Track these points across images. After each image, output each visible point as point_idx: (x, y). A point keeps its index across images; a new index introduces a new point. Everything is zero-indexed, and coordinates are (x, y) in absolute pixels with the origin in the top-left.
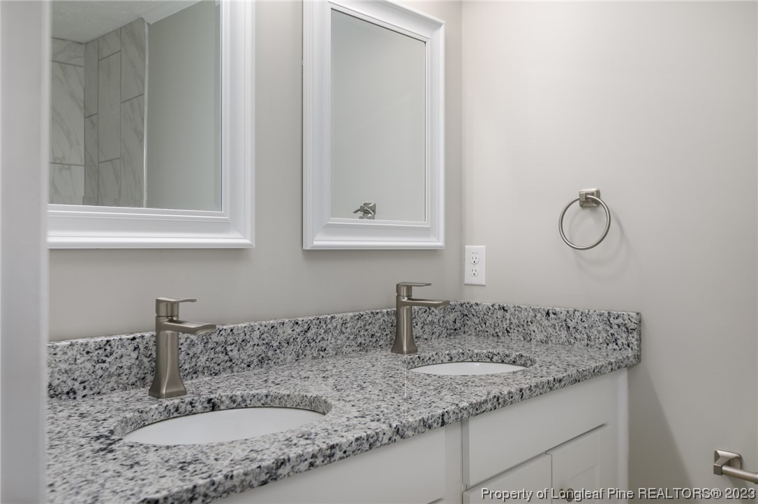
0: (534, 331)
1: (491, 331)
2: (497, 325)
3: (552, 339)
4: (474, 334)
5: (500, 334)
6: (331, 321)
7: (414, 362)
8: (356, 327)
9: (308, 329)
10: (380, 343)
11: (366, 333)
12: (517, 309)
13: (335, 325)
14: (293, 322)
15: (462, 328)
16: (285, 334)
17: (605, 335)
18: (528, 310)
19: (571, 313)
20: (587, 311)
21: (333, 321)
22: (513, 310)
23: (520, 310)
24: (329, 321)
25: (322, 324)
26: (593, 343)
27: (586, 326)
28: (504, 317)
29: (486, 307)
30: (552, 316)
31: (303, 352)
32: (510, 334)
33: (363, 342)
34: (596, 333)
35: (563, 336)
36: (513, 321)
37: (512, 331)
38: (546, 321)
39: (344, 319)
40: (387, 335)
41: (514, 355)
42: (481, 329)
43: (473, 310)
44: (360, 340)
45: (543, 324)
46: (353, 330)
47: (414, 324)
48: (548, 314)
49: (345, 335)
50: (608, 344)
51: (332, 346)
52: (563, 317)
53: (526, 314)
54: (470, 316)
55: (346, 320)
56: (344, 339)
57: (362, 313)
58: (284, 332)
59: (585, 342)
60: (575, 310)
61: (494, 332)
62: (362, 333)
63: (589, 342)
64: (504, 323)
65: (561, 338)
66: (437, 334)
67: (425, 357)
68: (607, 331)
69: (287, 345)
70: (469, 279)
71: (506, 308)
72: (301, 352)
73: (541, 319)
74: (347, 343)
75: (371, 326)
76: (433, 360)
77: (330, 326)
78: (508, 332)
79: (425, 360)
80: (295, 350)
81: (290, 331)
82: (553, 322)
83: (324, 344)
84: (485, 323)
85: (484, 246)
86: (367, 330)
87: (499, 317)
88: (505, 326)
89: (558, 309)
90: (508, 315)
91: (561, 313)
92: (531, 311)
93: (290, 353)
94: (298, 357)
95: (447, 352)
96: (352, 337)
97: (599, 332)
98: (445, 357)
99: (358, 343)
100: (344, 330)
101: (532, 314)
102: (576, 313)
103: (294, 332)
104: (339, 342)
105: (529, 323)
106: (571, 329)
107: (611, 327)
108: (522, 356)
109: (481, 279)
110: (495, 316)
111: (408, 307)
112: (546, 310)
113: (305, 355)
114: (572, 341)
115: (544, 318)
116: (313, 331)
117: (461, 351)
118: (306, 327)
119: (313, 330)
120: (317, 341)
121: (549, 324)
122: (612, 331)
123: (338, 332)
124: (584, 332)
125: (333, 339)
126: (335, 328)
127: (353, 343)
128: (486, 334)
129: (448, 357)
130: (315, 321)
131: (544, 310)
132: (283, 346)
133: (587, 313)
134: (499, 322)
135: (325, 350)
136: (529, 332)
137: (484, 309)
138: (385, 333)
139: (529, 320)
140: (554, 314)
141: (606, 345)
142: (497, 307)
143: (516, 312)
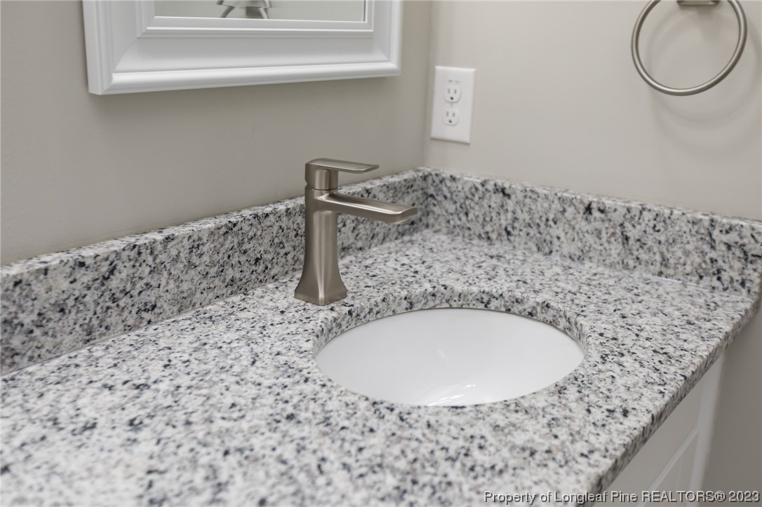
0: (558, 238)
1: (477, 229)
2: (488, 219)
3: (591, 254)
4: (445, 230)
5: (494, 236)
6: (165, 247)
7: (339, 325)
8: (223, 250)
9: (112, 272)
10: (272, 273)
11: (243, 258)
12: (529, 194)
13: (174, 252)
14: (72, 263)
15: (424, 219)
16: (53, 294)
17: (698, 260)
18: (551, 198)
19: (635, 212)
20: (667, 212)
21: (170, 245)
22: (520, 196)
23: (534, 196)
24: (160, 247)
25: (143, 257)
26: (671, 272)
27: (663, 239)
28: (502, 206)
29: (470, 185)
30: (596, 214)
31: (102, 321)
32: (512, 238)
33: (238, 275)
34: (679, 254)
35: (614, 253)
36: (520, 215)
37: (515, 232)
38: (584, 223)
39: (195, 237)
40: (286, 254)
41: (531, 303)
42: (459, 223)
43: (444, 189)
44: (230, 273)
45: (577, 227)
46: (216, 257)
47: (340, 226)
48: (588, 209)
49: (199, 269)
50: (701, 277)
51: (169, 296)
52: (617, 218)
53: (546, 205)
54: (440, 198)
55: (200, 239)
56: (196, 278)
57: (233, 220)
58: (49, 290)
59: (657, 268)
60: (644, 209)
61: (482, 232)
62: (234, 260)
63: (663, 269)
64: (503, 217)
65: (610, 255)
66: (381, 236)
67: (363, 309)
68: (703, 253)
69: (58, 315)
70: (439, 129)
71: (507, 191)
72: (95, 322)
73: (574, 218)
74: (204, 285)
75: (254, 241)
76: (378, 313)
77: (162, 257)
78: (509, 233)
79: (362, 315)
80: (81, 321)
81: (65, 285)
82: (598, 225)
83: (150, 296)
84: (467, 214)
85: (472, 70)
86: (245, 252)
87: (493, 205)
88: (504, 223)
89: (608, 203)
90: (510, 204)
91: (615, 210)
92: (556, 201)
93: (68, 330)
94: (89, 333)
95: (404, 293)
96: (213, 271)
97: (687, 253)
98: (399, 304)
99: (227, 280)
100: (195, 260)
101: (557, 206)
102: (645, 213)
103: (77, 285)
104: (185, 286)
105: (551, 223)
106: (631, 242)
107: (713, 247)
108: (548, 306)
109: (461, 132)
110: (485, 203)
111: (329, 212)
112: (587, 203)
113: (107, 328)
114: (631, 263)
115: (580, 217)
116: (124, 275)
117: (430, 290)
118: (105, 268)
119: (124, 272)
120: (135, 293)
121: (589, 228)
122: (713, 255)
123: (181, 266)
124: (655, 250)
125: (171, 282)
126: (176, 259)
127: (217, 282)
128: (467, 233)
129: (405, 304)
130: (127, 253)
131: (582, 202)
132: (49, 320)
133: (666, 216)
134: (494, 214)
135: (154, 307)
136: (548, 238)
137: (467, 189)
138: (282, 252)
139: (551, 216)
140: (602, 211)
141: (697, 278)
142: (490, 186)
143: (528, 201)
